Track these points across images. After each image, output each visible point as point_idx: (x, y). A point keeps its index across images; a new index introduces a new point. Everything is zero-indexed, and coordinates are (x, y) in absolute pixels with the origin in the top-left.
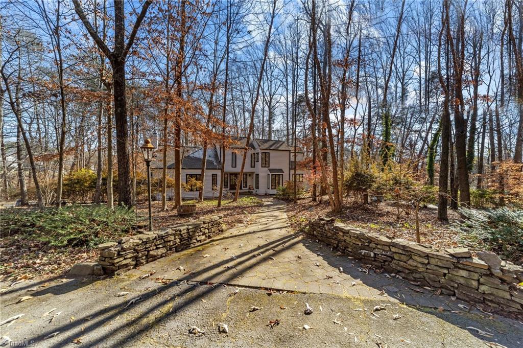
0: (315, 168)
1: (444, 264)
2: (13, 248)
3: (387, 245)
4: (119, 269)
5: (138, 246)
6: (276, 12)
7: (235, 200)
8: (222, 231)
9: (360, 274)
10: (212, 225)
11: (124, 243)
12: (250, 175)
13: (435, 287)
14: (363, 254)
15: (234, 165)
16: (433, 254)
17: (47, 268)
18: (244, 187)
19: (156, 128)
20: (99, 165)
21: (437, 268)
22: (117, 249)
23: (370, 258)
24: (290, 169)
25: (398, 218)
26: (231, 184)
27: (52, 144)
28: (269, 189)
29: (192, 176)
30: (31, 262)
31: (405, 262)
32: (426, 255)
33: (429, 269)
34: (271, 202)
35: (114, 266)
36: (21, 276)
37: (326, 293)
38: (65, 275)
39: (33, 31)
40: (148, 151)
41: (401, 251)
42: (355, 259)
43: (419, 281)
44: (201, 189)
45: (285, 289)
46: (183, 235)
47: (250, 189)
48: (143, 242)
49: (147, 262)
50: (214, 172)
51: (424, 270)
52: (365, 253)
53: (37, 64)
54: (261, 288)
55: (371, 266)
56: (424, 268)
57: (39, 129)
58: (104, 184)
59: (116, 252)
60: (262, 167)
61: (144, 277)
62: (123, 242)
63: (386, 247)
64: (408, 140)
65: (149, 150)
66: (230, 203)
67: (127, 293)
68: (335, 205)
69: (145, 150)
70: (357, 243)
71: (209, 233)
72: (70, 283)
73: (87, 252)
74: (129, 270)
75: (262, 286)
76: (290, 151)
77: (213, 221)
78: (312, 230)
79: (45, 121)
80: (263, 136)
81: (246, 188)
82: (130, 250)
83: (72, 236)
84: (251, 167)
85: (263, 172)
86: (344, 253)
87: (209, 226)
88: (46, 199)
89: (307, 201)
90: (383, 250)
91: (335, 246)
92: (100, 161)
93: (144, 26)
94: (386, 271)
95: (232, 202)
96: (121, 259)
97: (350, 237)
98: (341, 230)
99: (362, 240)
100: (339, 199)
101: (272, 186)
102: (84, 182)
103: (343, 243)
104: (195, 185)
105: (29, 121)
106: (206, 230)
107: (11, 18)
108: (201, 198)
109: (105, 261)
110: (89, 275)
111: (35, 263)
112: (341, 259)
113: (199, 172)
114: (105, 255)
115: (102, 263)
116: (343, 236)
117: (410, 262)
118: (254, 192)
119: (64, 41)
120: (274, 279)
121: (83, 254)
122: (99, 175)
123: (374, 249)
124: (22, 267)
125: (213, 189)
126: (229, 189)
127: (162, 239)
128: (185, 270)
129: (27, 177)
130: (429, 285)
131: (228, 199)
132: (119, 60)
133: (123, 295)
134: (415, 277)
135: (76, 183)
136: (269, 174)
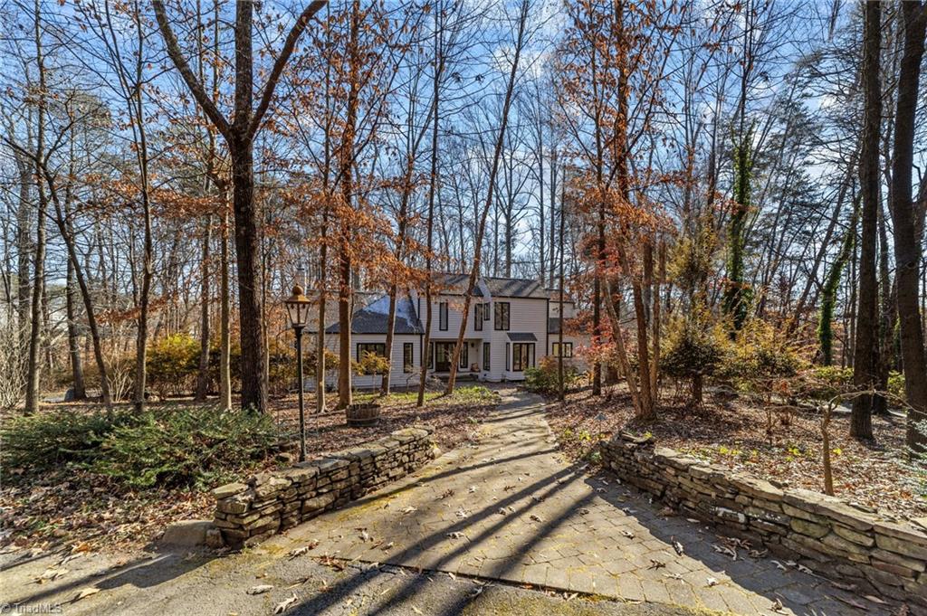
0: (597, 333)
1: (914, 552)
2: (62, 487)
3: (775, 502)
4: (251, 536)
5: (285, 491)
6: (525, 39)
7: (447, 393)
8: (433, 458)
9: (720, 558)
10: (416, 447)
11: (260, 485)
12: (473, 345)
13: (893, 598)
14: (720, 515)
15: (444, 326)
16: (886, 529)
17: (122, 530)
18: (461, 367)
19: (303, 259)
20: (205, 329)
21: (898, 559)
22: (247, 498)
23: (737, 525)
24: (548, 333)
25: (769, 432)
26: (439, 361)
27: (123, 289)
28: (508, 370)
29: (367, 346)
30: (95, 516)
31: (818, 539)
32: (869, 528)
33: (877, 559)
34: (515, 396)
35: (243, 530)
36: (78, 545)
37: (659, 600)
38: (155, 545)
39: (95, 92)
40: (298, 309)
41: (807, 516)
42: (703, 524)
43: (853, 583)
44: (385, 372)
45: (573, 587)
46: (364, 468)
47: (472, 370)
48: (293, 483)
49: (301, 521)
50: (409, 339)
51: (864, 559)
52: (725, 513)
53: (101, 150)
54: (524, 584)
55: (739, 541)
56: (864, 555)
57: (102, 263)
58: (215, 362)
59: (246, 505)
60: (496, 329)
61: (297, 552)
62: (257, 483)
63: (772, 504)
64: (776, 276)
65: (301, 306)
66: (438, 398)
67: (269, 586)
68: (642, 406)
69: (292, 307)
70: (707, 492)
71: (410, 461)
72: (165, 562)
73: (192, 500)
74: (269, 536)
75: (526, 581)
76: (548, 299)
77: (417, 439)
78: (608, 460)
79: (112, 249)
80: (496, 270)
81: (465, 370)
82: (271, 499)
83: (165, 469)
84: (476, 330)
85: (497, 339)
86: (678, 510)
87: (409, 449)
88: (115, 389)
89: (583, 395)
90: (766, 511)
91: (659, 494)
92: (205, 321)
93: (287, 75)
94: (774, 554)
95: (443, 396)
96: (255, 517)
97: (692, 480)
98: (671, 463)
99: (717, 486)
100: (650, 394)
101: (514, 364)
102: (179, 359)
103: (675, 490)
104: (376, 364)
105: (86, 251)
106: (405, 456)
107: (60, 72)
108: (386, 390)
109: (225, 520)
110: (197, 545)
111: (101, 519)
112: (675, 522)
113: (383, 339)
114: (226, 509)
115: (221, 523)
116: (677, 476)
117: (830, 540)
118: (481, 376)
119: (149, 109)
120: (547, 565)
121: (185, 503)
122: (204, 345)
123: (745, 506)
124: (80, 526)
125: (405, 372)
126: (434, 370)
127: (327, 476)
128: (372, 540)
129: (83, 346)
130: (878, 593)
131: (434, 389)
132: (243, 139)
133: (263, 592)
134: (842, 571)
135: (166, 361)
136: (508, 344)
